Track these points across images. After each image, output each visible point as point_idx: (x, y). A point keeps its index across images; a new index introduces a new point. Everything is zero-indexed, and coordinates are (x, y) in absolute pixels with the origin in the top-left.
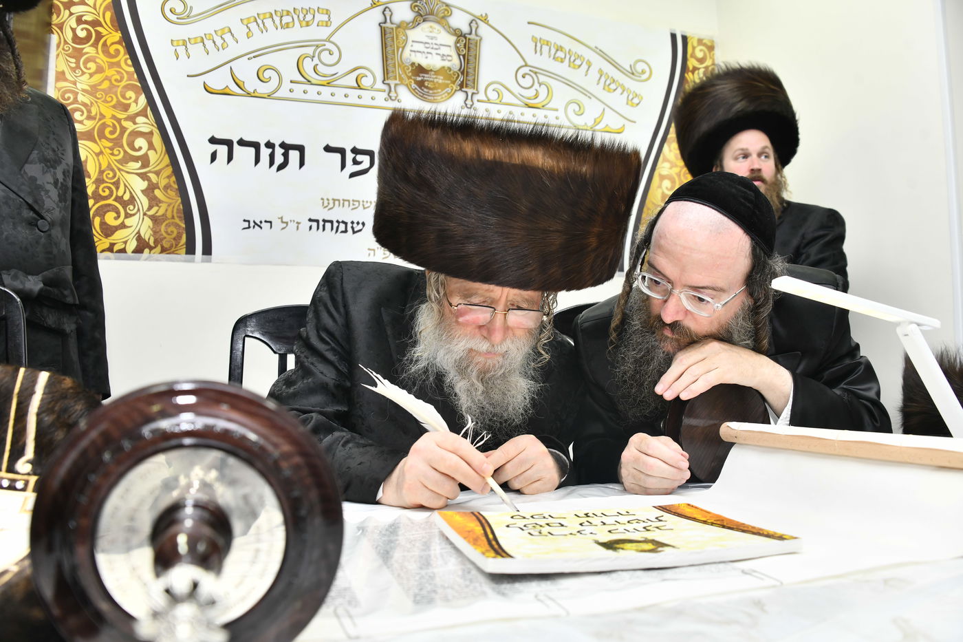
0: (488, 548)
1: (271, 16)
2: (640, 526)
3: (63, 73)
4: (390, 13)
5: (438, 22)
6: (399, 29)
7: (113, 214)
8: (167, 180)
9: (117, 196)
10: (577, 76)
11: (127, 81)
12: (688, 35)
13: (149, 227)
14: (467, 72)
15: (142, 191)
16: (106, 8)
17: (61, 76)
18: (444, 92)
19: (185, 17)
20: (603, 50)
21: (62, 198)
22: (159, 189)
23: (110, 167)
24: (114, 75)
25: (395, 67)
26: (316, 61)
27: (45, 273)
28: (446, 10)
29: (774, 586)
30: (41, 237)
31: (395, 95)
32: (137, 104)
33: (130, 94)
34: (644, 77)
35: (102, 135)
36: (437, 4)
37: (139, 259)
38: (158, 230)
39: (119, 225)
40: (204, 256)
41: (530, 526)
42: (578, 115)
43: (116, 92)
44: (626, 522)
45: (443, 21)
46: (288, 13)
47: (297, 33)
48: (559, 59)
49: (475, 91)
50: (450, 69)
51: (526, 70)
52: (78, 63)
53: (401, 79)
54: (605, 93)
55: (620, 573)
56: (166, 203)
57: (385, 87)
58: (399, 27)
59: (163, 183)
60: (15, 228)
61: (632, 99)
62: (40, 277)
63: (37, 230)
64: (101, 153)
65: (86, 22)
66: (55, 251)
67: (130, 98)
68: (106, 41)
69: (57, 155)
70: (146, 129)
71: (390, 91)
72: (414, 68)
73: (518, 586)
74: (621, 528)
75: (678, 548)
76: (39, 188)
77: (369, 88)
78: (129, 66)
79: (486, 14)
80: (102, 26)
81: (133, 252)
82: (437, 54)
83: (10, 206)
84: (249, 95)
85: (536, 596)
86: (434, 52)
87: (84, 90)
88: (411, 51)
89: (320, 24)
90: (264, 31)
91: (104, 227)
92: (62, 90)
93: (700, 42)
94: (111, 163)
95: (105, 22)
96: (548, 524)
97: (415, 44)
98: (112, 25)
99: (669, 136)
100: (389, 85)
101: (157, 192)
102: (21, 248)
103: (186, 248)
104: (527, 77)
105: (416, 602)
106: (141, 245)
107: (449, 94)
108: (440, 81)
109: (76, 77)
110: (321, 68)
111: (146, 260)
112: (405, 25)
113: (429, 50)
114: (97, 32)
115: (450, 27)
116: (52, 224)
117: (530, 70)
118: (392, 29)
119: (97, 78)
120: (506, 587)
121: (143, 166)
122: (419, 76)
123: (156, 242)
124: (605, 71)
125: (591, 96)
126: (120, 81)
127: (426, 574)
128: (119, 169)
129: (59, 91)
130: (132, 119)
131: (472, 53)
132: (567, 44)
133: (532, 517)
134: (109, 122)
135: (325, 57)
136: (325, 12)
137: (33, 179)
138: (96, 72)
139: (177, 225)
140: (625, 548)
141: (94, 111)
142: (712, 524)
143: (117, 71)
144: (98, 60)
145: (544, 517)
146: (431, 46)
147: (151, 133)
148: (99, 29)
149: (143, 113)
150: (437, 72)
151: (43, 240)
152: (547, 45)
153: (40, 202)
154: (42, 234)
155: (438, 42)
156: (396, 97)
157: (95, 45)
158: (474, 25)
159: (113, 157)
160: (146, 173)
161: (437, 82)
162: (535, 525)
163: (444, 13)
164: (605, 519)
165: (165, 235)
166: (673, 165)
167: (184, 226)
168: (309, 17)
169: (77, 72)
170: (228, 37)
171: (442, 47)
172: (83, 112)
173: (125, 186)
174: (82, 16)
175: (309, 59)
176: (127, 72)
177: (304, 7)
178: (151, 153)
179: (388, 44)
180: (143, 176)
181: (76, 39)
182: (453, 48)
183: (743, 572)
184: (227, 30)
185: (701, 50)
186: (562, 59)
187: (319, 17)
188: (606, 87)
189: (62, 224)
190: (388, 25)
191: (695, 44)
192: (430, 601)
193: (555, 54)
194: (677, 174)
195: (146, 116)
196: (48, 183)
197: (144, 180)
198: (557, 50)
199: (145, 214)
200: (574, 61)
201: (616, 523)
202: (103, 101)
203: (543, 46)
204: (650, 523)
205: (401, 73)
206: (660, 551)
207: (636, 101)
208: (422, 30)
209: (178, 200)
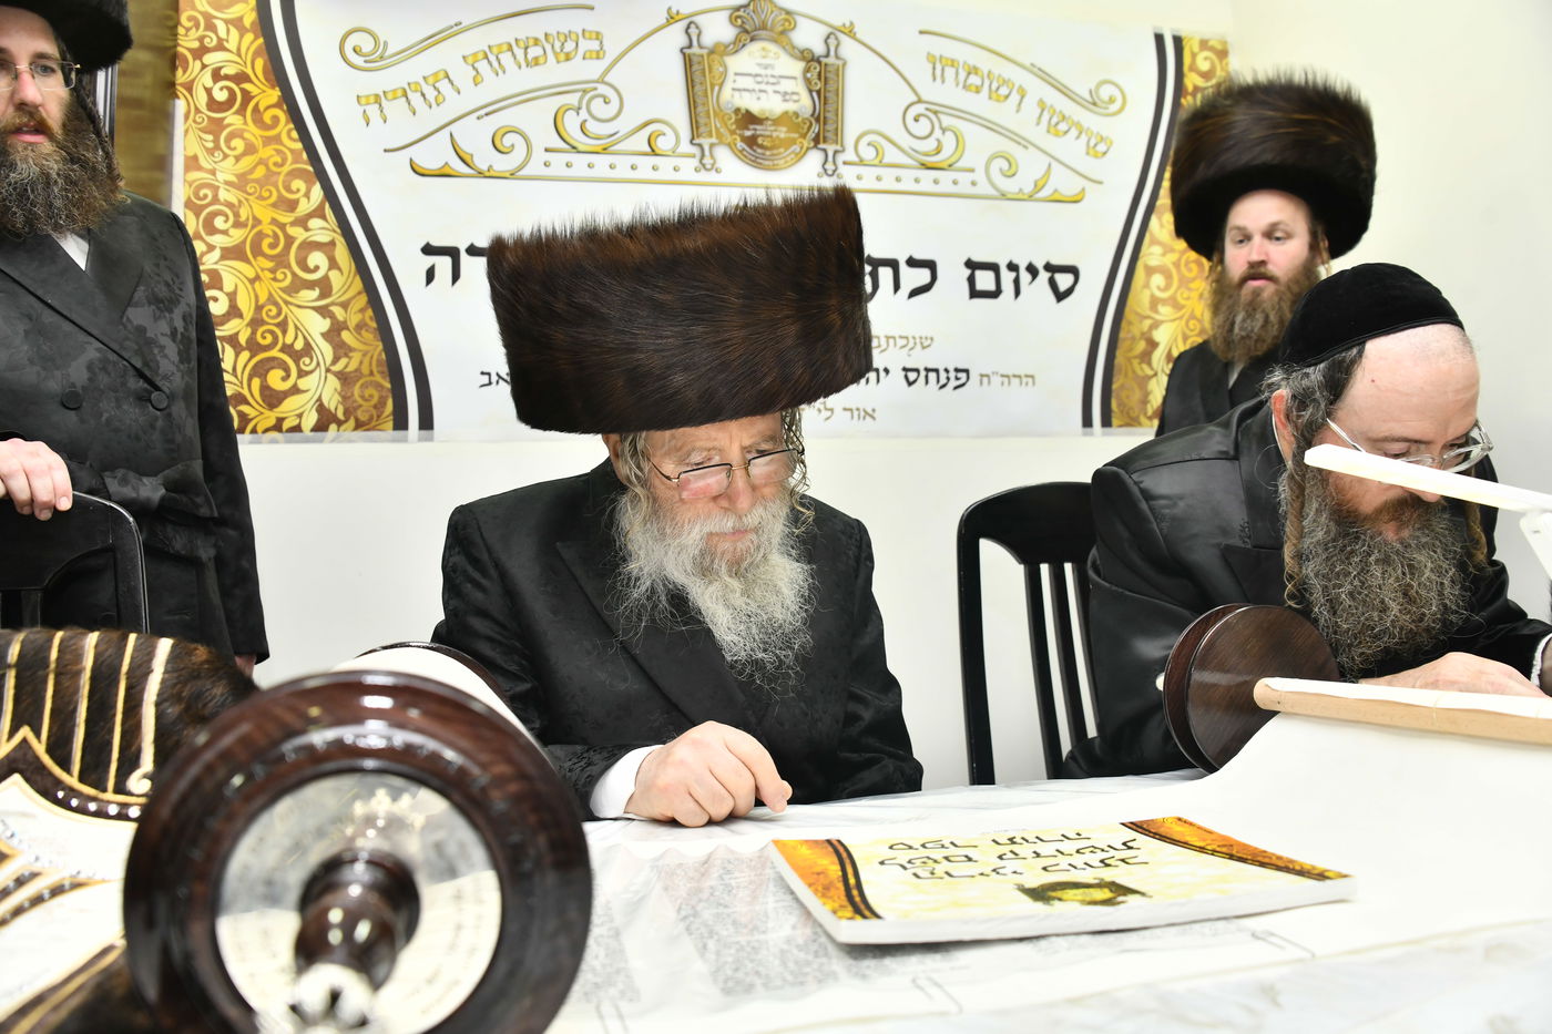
0: (844, 901)
1: (510, 48)
2: (1095, 859)
3: (195, 158)
4: (697, 31)
5: (775, 41)
6: (712, 56)
7: (281, 373)
8: (360, 316)
9: (284, 345)
10: (1003, 113)
11: (292, 163)
12: (1183, 34)
13: (336, 390)
14: (825, 118)
15: (323, 335)
16: (257, 54)
17: (192, 163)
18: (790, 151)
19: (377, 59)
20: (1043, 68)
21: (184, 357)
22: (348, 329)
23: (271, 300)
24: (272, 156)
25: (709, 117)
26: (584, 114)
27: (166, 472)
28: (787, 20)
29: (1301, 960)
30: (156, 419)
31: (712, 162)
32: (309, 198)
33: (298, 184)
34: (1114, 108)
35: (257, 252)
36: (772, 12)
37: (321, 441)
38: (349, 394)
39: (290, 389)
40: (423, 432)
41: (918, 862)
42: (1009, 177)
43: (277, 182)
44: (1074, 852)
45: (783, 38)
46: (537, 41)
47: (553, 72)
48: (973, 88)
49: (839, 148)
50: (796, 115)
51: (920, 109)
52: (216, 141)
53: (719, 135)
54: (1051, 138)
55: (1054, 939)
56: (360, 351)
57: (695, 150)
58: (712, 52)
59: (354, 320)
60: (119, 407)
61: (1096, 145)
62: (158, 480)
63: (151, 408)
64: (257, 278)
65: (227, 77)
66: (179, 438)
67: (298, 190)
68: (257, 104)
69: (172, 291)
70: (324, 238)
71: (703, 155)
72: (740, 116)
73: (889, 962)
74: (1063, 862)
75: (1151, 897)
76: (151, 342)
77: (670, 153)
78: (294, 140)
79: (852, 23)
80: (250, 81)
81: (313, 430)
82: (776, 92)
83: (109, 374)
84: (481, 174)
85: (914, 981)
86: (770, 88)
87: (227, 183)
88: (734, 89)
89: (588, 55)
90: (500, 72)
91: (267, 393)
92: (196, 183)
93: (1204, 44)
94: (273, 292)
95: (255, 74)
96: (947, 858)
97: (738, 78)
98: (266, 79)
99: (1159, 203)
100: (700, 145)
101: (345, 335)
102: (129, 436)
103: (394, 420)
104: (922, 119)
105: (727, 991)
106: (325, 418)
107: (797, 154)
108: (782, 135)
109: (215, 162)
110: (592, 126)
111: (333, 441)
112: (722, 48)
113: (763, 87)
114: (243, 90)
115: (794, 47)
116: (171, 397)
117: (927, 109)
118: (702, 56)
119: (247, 162)
120: (869, 964)
121: (323, 296)
122: (748, 129)
123: (347, 413)
124: (1049, 102)
125: (1028, 145)
126: (282, 165)
127: (749, 942)
128: (287, 303)
129: (190, 186)
130: (302, 222)
131: (831, 86)
132: (985, 62)
133: (923, 846)
134: (267, 229)
135: (597, 106)
136: (594, 36)
137: (141, 330)
138: (245, 154)
139: (379, 386)
140: (1064, 897)
141: (244, 213)
142: (1214, 852)
143: (276, 150)
144: (246, 135)
145: (943, 846)
146: (765, 80)
147: (332, 243)
148: (247, 86)
149: (318, 213)
150: (777, 122)
151: (160, 423)
152: (953, 66)
153: (151, 364)
154: (159, 413)
155: (776, 73)
156: (713, 165)
157: (242, 111)
158: (832, 42)
159: (276, 285)
160: (327, 306)
161: (778, 137)
162: (925, 860)
163: (783, 25)
164: (1040, 848)
165: (360, 401)
166: (1168, 250)
167: (389, 386)
168: (570, 46)
169: (216, 154)
170: (444, 85)
171: (783, 81)
172: (227, 216)
173: (297, 328)
174: (220, 68)
175: (574, 113)
176: (292, 151)
177: (561, 31)
178: (334, 275)
179: (697, 80)
180: (323, 311)
181: (213, 105)
182: (800, 80)
183: (1254, 935)
184: (442, 75)
185: (1206, 59)
186: (977, 87)
187: (585, 45)
188: (1052, 129)
189: (186, 396)
190: (695, 50)
191: (1196, 49)
192: (749, 988)
193: (965, 81)
194: (1174, 264)
195: (324, 217)
196: (162, 334)
197: (324, 317)
198: (969, 74)
199: (328, 370)
200: (998, 90)
201: (1057, 853)
202: (257, 198)
203: (947, 69)
204: (1112, 853)
205: (718, 125)
206: (1119, 903)
207: (1102, 148)
208: (749, 54)
209: (377, 346)
